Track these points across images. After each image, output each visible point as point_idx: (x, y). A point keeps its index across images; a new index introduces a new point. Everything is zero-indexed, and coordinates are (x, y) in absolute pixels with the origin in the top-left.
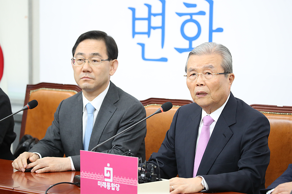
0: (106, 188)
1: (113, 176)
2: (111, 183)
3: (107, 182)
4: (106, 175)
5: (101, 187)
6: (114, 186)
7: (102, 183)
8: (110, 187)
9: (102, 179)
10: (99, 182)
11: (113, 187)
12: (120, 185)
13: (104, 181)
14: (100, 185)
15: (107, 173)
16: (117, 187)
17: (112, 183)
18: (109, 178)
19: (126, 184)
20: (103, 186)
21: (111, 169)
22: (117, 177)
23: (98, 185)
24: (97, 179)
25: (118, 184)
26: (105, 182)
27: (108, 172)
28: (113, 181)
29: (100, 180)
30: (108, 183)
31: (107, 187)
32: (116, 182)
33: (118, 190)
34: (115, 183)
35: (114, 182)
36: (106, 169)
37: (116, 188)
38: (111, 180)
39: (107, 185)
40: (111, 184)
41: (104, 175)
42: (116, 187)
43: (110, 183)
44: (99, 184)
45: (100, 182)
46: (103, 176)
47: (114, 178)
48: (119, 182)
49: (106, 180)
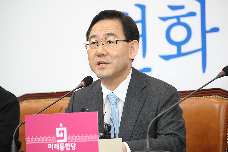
0: (58, 149)
1: (68, 136)
2: (65, 143)
3: (59, 143)
4: (58, 136)
5: (53, 149)
6: (69, 145)
7: (54, 145)
8: (64, 147)
9: (54, 141)
10: (49, 145)
11: (68, 147)
12: (76, 144)
13: (56, 143)
14: (51, 148)
15: (59, 134)
16: (73, 146)
17: (67, 144)
18: (63, 138)
19: (84, 141)
20: (55, 148)
21: (65, 129)
22: (72, 135)
23: (49, 148)
24: (47, 142)
25: (73, 143)
26: (58, 143)
27: (61, 133)
28: (68, 140)
29: (51, 142)
30: (61, 144)
31: (60, 149)
32: (71, 141)
33: (74, 148)
34: (70, 143)
35: (68, 142)
36: (58, 130)
37: (71, 148)
38: (65, 140)
39: (59, 146)
40: (65, 145)
41: (55, 136)
42: (71, 146)
43: (63, 144)
44: (50, 146)
45: (51, 145)
46: (55, 138)
47: (68, 137)
48: (76, 141)
49: (58, 141)
